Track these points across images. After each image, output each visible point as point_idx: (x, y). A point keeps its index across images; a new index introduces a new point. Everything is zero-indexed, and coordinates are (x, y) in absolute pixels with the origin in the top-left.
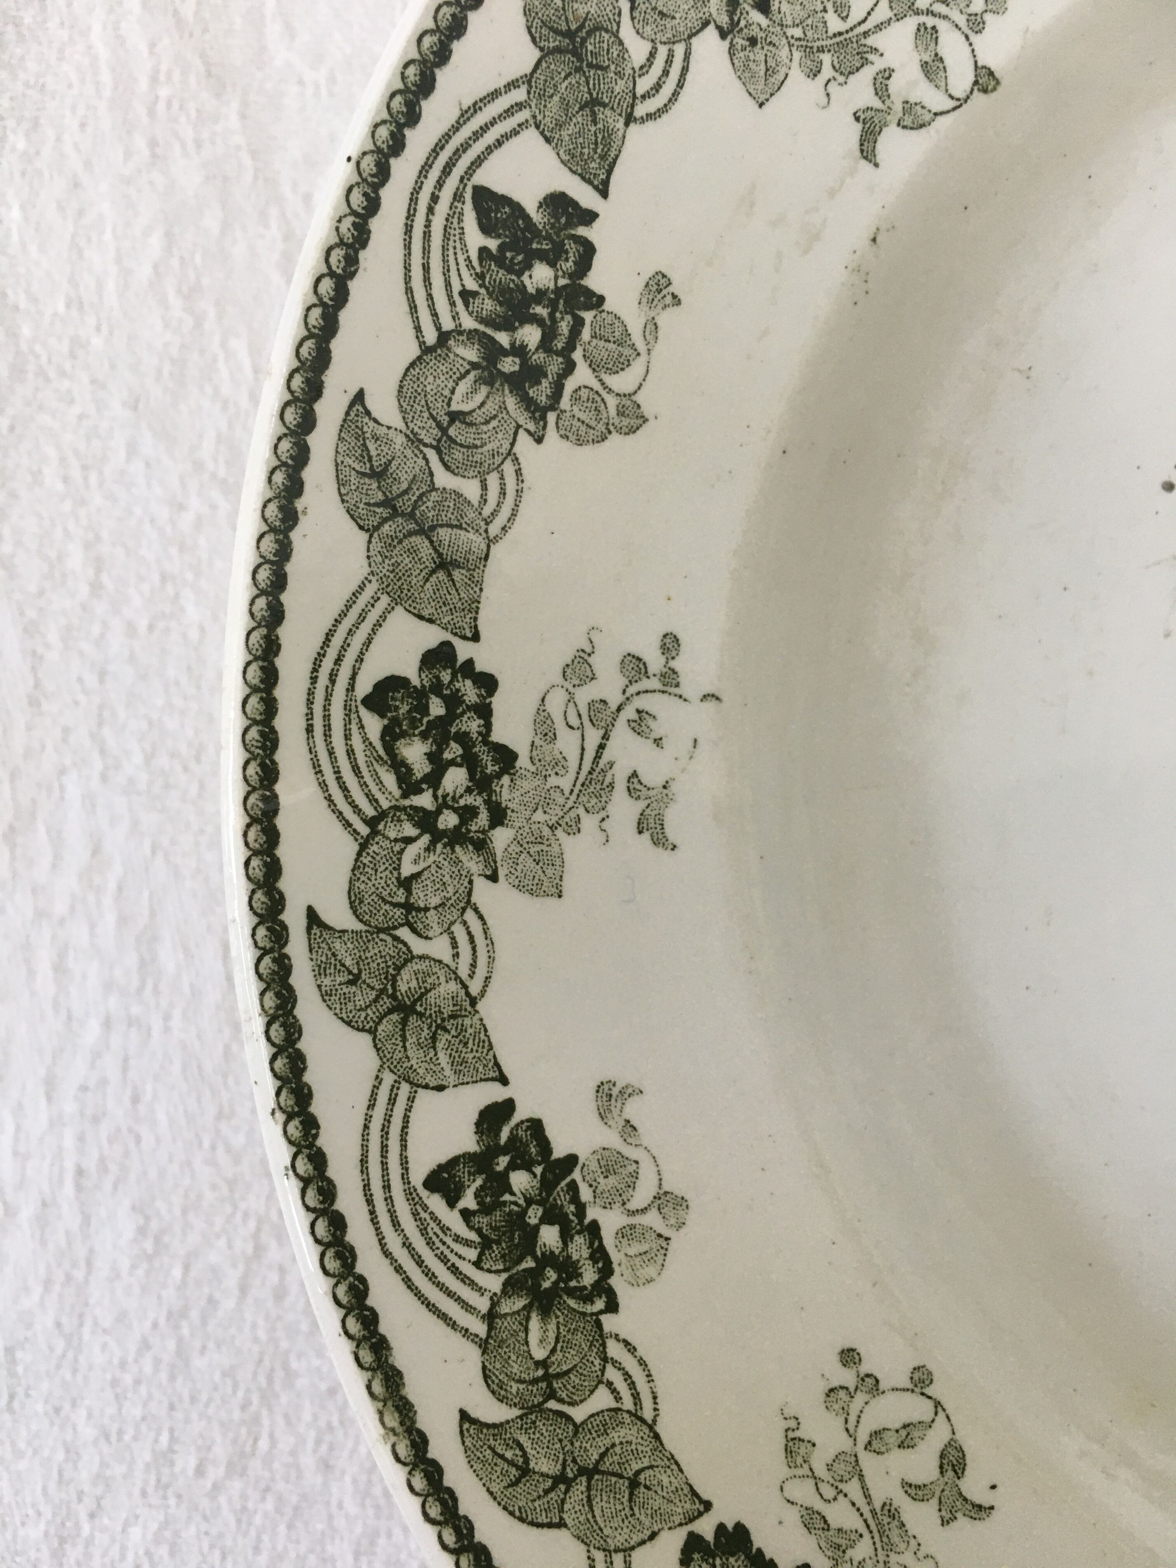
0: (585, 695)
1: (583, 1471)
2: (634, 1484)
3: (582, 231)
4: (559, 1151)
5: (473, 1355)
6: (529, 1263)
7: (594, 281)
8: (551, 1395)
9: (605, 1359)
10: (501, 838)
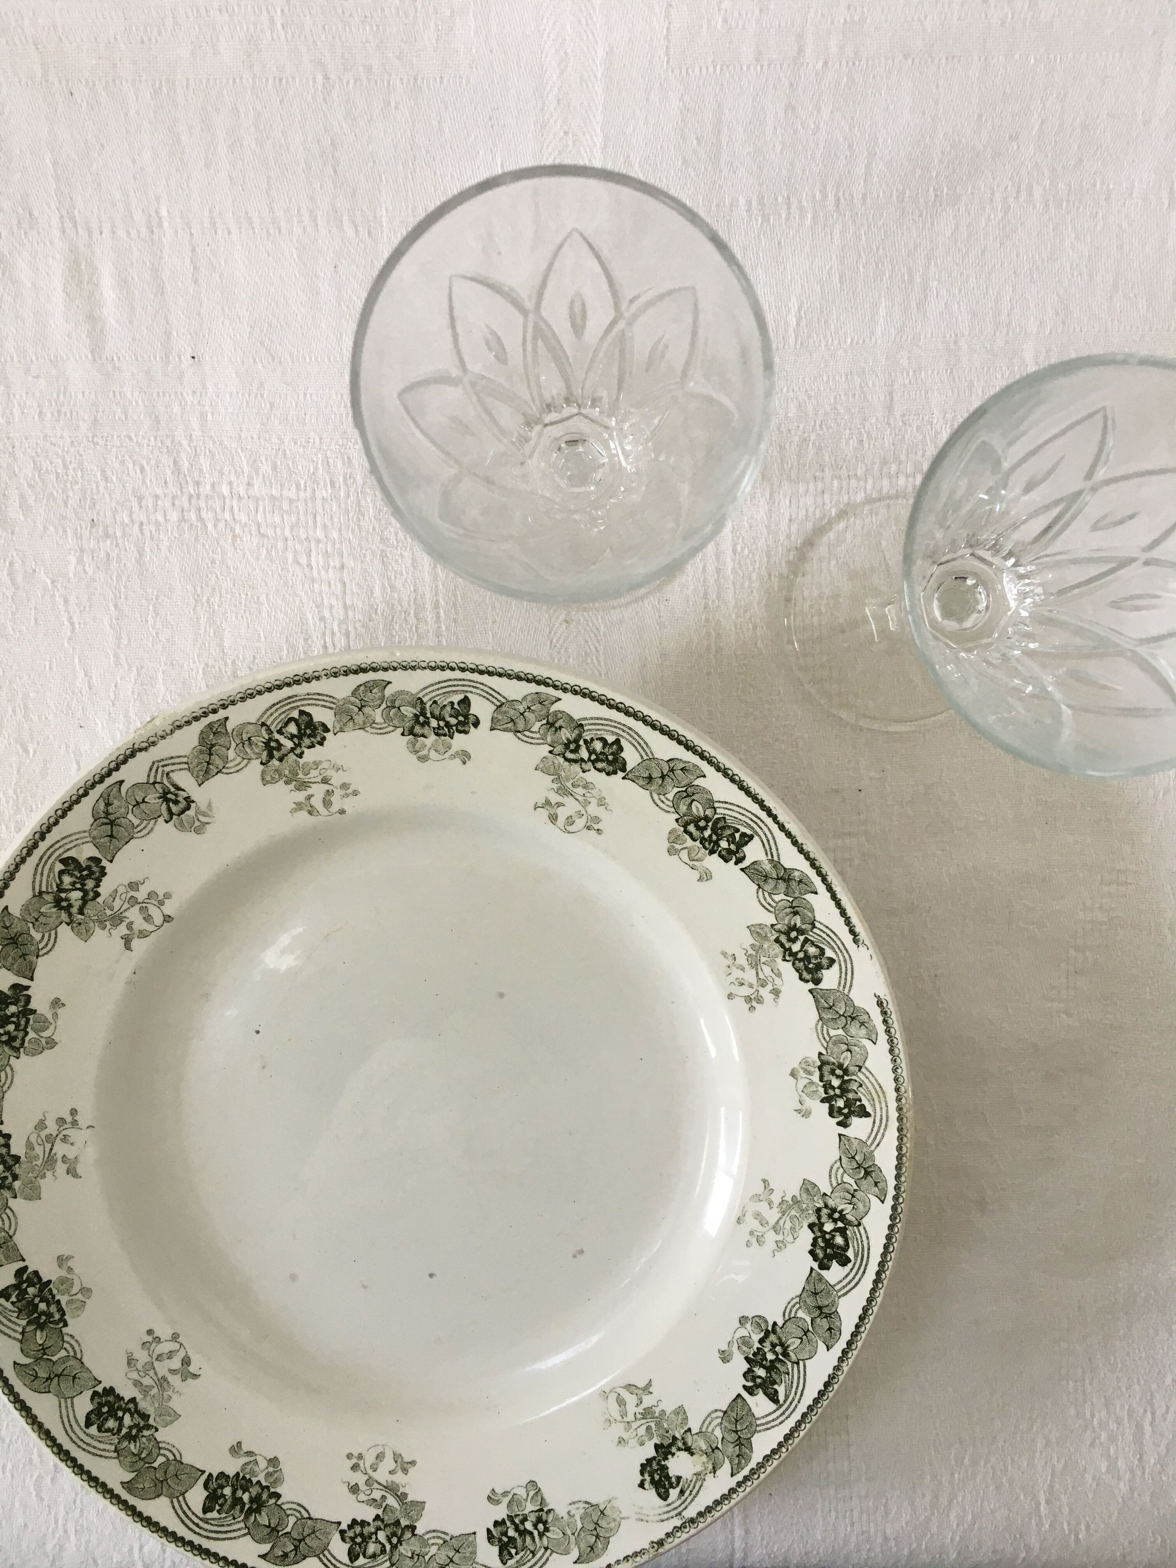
0: (43, 1134)
1: (56, 1375)
2: (74, 1378)
3: (25, 993)
4: (44, 1280)
5: (18, 1345)
6: (36, 1315)
7: (32, 1006)
8: (45, 1354)
9: (64, 1341)
10: (17, 1184)
